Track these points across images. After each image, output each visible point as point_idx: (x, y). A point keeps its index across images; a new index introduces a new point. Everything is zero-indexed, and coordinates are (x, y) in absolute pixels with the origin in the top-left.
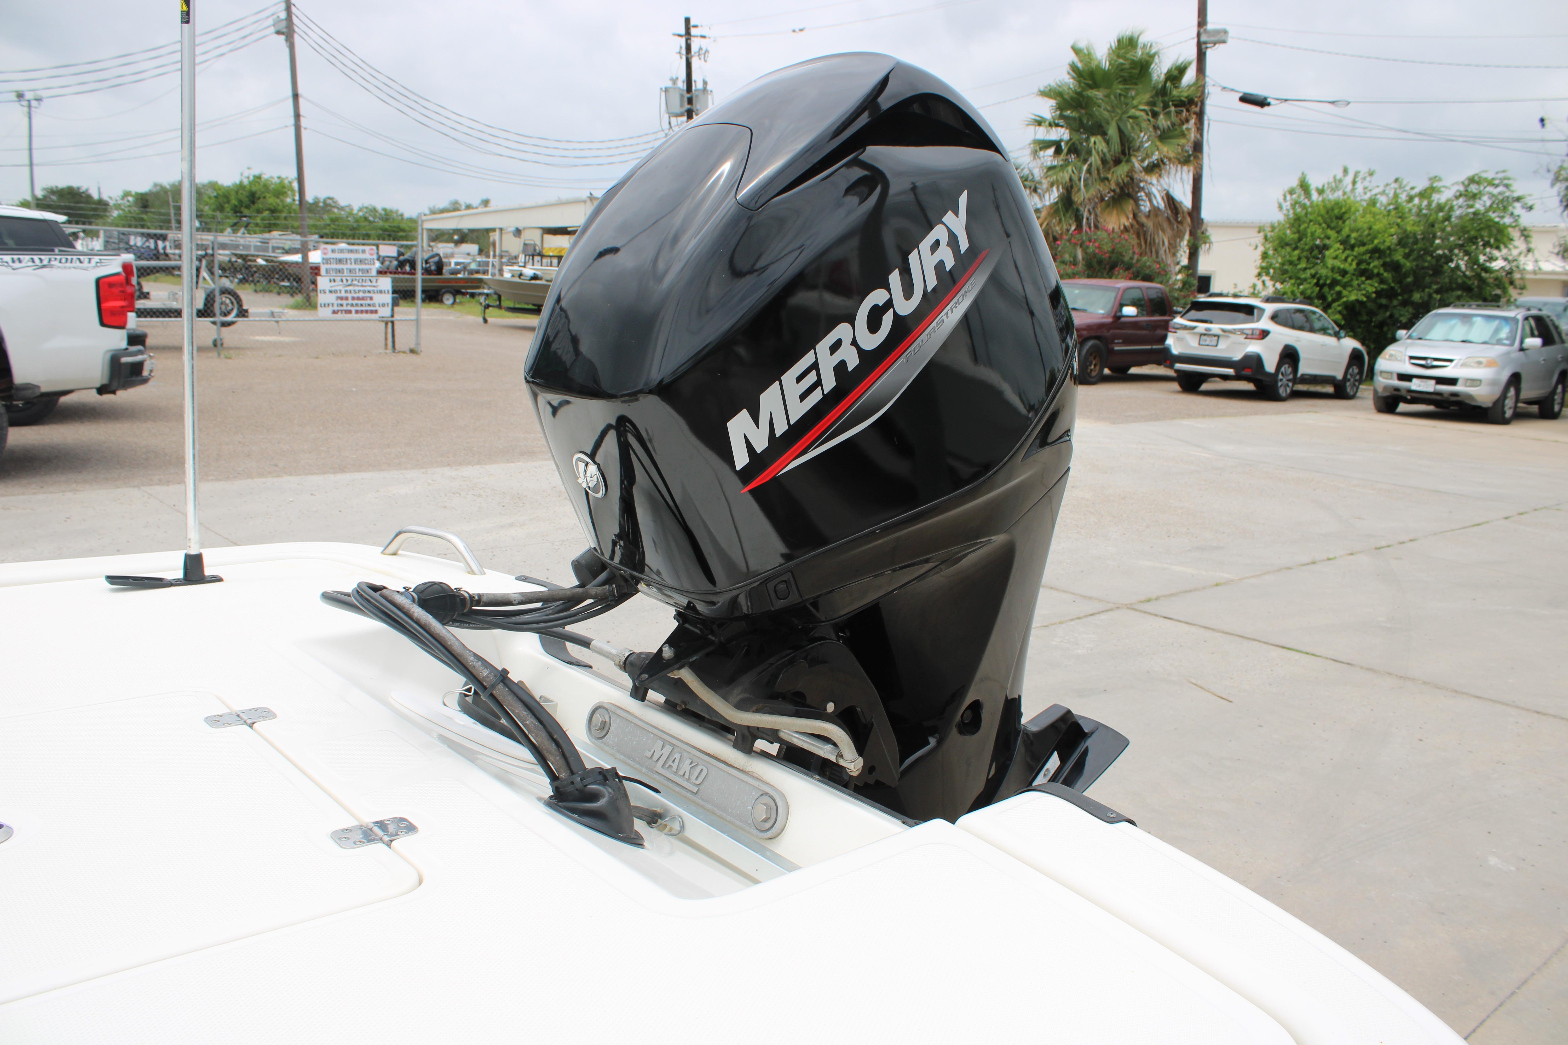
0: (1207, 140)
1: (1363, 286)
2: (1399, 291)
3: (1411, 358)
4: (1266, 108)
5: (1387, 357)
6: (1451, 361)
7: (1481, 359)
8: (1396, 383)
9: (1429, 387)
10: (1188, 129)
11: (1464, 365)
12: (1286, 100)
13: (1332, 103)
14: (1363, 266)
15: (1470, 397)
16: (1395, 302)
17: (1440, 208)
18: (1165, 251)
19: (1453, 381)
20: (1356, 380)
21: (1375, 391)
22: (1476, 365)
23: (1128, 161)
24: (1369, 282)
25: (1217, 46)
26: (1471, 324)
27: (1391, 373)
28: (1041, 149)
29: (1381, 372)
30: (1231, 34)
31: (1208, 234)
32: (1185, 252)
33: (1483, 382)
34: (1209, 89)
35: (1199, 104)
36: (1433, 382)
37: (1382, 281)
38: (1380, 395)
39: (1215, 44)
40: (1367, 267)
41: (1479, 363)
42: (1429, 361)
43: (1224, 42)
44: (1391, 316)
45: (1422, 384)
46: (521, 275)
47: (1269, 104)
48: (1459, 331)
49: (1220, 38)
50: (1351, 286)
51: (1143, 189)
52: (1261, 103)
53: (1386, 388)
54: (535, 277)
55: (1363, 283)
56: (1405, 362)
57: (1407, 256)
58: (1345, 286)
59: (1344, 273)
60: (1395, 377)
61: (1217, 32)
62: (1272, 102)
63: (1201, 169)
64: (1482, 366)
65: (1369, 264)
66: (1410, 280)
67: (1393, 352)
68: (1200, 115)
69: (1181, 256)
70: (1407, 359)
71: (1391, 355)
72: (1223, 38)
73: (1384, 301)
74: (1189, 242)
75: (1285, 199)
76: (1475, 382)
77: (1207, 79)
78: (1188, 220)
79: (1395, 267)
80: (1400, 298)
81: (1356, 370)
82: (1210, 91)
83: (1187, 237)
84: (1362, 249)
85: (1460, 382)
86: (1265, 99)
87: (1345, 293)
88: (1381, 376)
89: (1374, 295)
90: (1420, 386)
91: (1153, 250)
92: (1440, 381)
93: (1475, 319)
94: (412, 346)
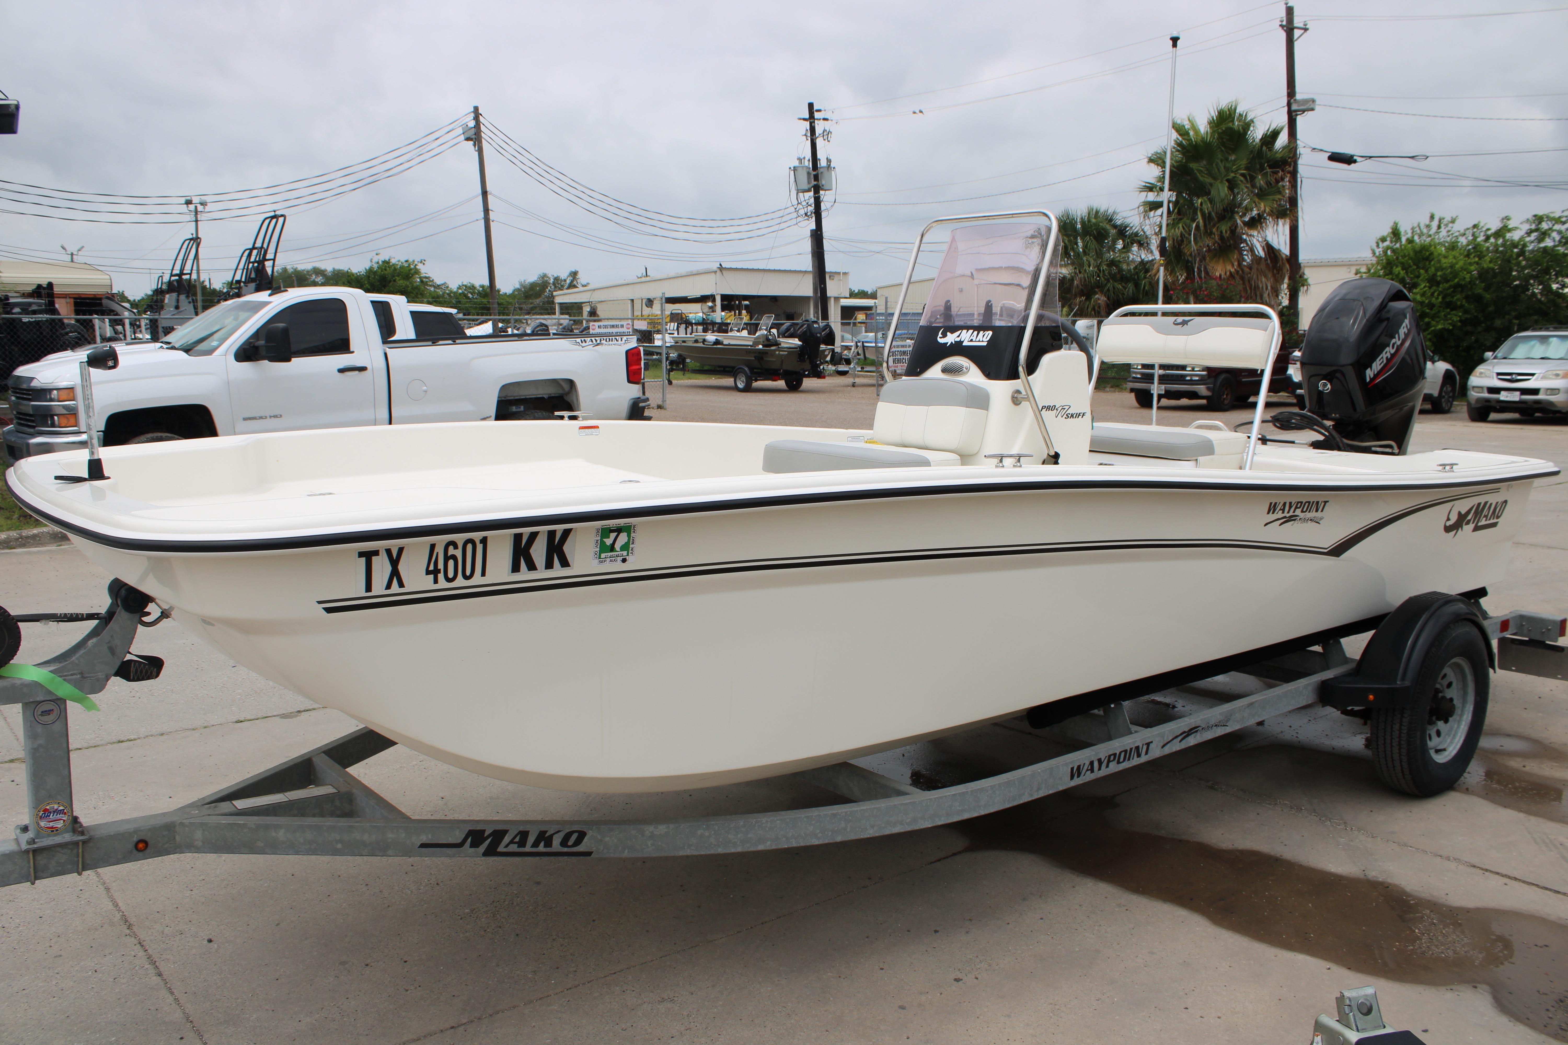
0: (1301, 195)
1: (1449, 316)
2: (1482, 319)
3: (1498, 374)
4: (1353, 165)
5: (1478, 374)
6: (1533, 375)
7: (1558, 372)
8: (1486, 395)
9: (1515, 397)
10: (1284, 186)
11: (1544, 378)
12: (1370, 157)
13: (1412, 157)
14: (1448, 300)
15: (1551, 403)
16: (1480, 329)
17: (1514, 245)
18: (1269, 294)
19: (1535, 391)
20: (1450, 397)
21: (1469, 404)
22: (1554, 377)
23: (1232, 218)
24: (1454, 312)
25: (1306, 113)
26: (1549, 344)
27: (1482, 388)
28: (1151, 210)
29: (1474, 387)
30: (1317, 103)
31: (1305, 277)
32: (1286, 294)
33: (1561, 391)
34: (1301, 150)
35: (1292, 164)
36: (1518, 393)
37: (1466, 312)
38: (1473, 406)
39: (1304, 111)
40: (1452, 299)
41: (1557, 375)
42: (1514, 376)
43: (1313, 110)
44: (1477, 341)
45: (1509, 395)
46: (704, 340)
47: (1355, 162)
48: (1538, 350)
49: (1309, 106)
50: (1439, 317)
51: (1245, 241)
52: (1347, 160)
53: (1478, 400)
54: (717, 342)
55: (1449, 314)
56: (1493, 378)
57: (1486, 289)
58: (1433, 317)
59: (1431, 306)
60: (1485, 390)
61: (1306, 101)
62: (1358, 159)
63: (1297, 221)
64: (1559, 377)
65: (1453, 297)
66: (1491, 309)
67: (1482, 371)
68: (1294, 174)
69: (1282, 297)
70: (1495, 375)
71: (1481, 373)
72: (1312, 106)
73: (1469, 328)
74: (1289, 285)
75: (1378, 246)
76: (1554, 391)
77: (1298, 142)
78: (1288, 266)
79: (1478, 299)
80: (1483, 325)
81: (1449, 389)
82: (1301, 153)
83: (1286, 280)
84: (1447, 285)
85: (1541, 392)
86: (1352, 156)
87: (1433, 323)
88: (1473, 390)
89: (1459, 324)
90: (1507, 397)
91: (1258, 293)
92: (1524, 391)
93: (1551, 339)
94: (660, 403)
